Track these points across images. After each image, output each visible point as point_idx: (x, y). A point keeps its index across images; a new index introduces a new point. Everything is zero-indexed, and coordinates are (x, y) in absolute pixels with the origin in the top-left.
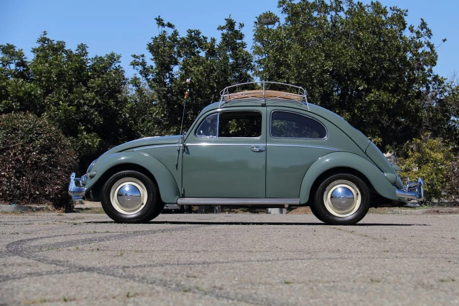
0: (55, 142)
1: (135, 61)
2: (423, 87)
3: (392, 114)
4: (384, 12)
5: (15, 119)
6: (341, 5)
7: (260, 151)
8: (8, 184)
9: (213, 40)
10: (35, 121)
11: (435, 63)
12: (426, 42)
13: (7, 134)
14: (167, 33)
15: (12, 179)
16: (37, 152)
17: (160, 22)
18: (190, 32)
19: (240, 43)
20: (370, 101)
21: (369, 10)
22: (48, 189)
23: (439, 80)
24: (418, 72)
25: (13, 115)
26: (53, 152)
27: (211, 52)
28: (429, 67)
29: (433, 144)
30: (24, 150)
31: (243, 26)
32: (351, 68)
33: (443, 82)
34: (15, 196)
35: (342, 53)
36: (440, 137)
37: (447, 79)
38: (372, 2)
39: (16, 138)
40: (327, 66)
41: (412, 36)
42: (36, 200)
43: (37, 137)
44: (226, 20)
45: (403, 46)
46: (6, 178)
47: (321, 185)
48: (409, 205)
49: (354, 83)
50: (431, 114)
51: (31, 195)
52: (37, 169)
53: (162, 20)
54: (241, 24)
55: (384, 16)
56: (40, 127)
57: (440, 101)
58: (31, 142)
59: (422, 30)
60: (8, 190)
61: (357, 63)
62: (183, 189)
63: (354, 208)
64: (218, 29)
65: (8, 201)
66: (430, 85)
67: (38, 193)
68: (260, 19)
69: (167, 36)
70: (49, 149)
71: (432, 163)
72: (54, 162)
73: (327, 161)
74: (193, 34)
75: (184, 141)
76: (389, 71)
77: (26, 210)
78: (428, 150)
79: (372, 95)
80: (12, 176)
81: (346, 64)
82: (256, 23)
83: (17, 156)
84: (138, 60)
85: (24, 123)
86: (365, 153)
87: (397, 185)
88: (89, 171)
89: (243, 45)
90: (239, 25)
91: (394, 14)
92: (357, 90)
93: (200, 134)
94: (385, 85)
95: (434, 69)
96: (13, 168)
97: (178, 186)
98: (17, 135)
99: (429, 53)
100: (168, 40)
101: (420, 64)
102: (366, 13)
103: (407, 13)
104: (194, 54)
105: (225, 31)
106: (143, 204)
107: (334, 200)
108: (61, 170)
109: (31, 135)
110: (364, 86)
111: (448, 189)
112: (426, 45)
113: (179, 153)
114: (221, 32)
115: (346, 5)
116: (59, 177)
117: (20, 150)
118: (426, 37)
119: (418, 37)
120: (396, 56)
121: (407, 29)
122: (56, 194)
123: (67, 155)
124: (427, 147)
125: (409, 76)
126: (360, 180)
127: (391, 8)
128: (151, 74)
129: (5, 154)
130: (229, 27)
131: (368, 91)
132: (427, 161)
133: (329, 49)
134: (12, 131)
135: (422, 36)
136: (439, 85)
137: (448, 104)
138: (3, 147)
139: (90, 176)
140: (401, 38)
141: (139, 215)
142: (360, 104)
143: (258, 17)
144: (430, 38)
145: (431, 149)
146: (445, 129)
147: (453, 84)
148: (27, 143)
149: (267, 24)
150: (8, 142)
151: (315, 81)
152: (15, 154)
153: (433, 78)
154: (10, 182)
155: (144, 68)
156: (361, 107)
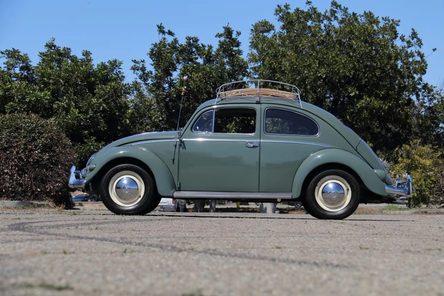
0: (57, 141)
1: (135, 65)
2: (413, 95)
3: (383, 120)
4: (377, 22)
5: (18, 118)
6: (336, 15)
7: (254, 147)
8: (11, 181)
9: (211, 47)
10: (38, 121)
11: (425, 72)
12: (417, 51)
13: (10, 133)
14: (166, 40)
15: (14, 176)
16: (39, 151)
17: (161, 29)
18: (189, 39)
19: (237, 50)
20: (361, 107)
21: (362, 20)
22: (49, 187)
23: (428, 88)
24: (408, 80)
25: (16, 114)
26: (54, 151)
27: (209, 59)
28: (419, 75)
29: (422, 151)
30: (26, 148)
31: (240, 34)
32: (344, 75)
33: (432, 91)
34: (17, 193)
35: (335, 60)
36: (429, 143)
37: (436, 87)
38: (365, 12)
39: (19, 137)
40: (320, 73)
41: (403, 45)
42: (37, 197)
43: (39, 136)
44: (224, 28)
45: (394, 55)
46: (9, 175)
47: (313, 180)
48: (397, 201)
49: (346, 90)
50: (420, 121)
51: (33, 192)
52: (38, 167)
53: (163, 28)
54: (238, 33)
55: (376, 25)
56: (42, 126)
57: (430, 108)
58: (34, 141)
59: (413, 39)
60: (11, 187)
61: (350, 71)
62: (179, 183)
63: (345, 203)
64: (216, 36)
65: (11, 197)
66: (419, 93)
67: (39, 190)
68: (256, 27)
69: (167, 43)
70: (50, 148)
71: (421, 169)
72: (56, 161)
73: (319, 157)
74: (191, 41)
75: (181, 136)
76: (380, 79)
77: (28, 206)
78: (417, 157)
79: (363, 101)
80: (15, 174)
81: (339, 72)
82: (252, 30)
83: (20, 154)
84: (137, 65)
85: (27, 123)
86: (356, 150)
87: (386, 181)
88: (89, 165)
89: (240, 52)
90: (236, 33)
91: (386, 24)
92: (349, 97)
93: (196, 129)
94: (376, 93)
95: (423, 77)
96: (16, 165)
97: (175, 180)
98: (19, 134)
99: (419, 62)
100: (168, 46)
101: (410, 72)
102: (358, 23)
103: (399, 23)
104: (191, 60)
105: (222, 39)
106: (140, 197)
107: (325, 195)
108: (61, 168)
109: (32, 134)
110: (355, 93)
111: (436, 191)
112: (416, 54)
113: (176, 148)
114: (218, 39)
115: (341, 14)
116: (59, 175)
117: (23, 148)
118: (416, 46)
119: (409, 47)
120: (387, 64)
121: (398, 38)
122: (57, 192)
123: (68, 154)
124: (417, 154)
125: (400, 84)
126: (351, 176)
127: (383, 18)
128: (150, 79)
129: (8, 152)
130: (226, 35)
131: (359, 97)
132: (416, 167)
133: (323, 57)
134: (15, 131)
135: (412, 45)
136: (429, 93)
137: (437, 111)
138: (6, 146)
139: (90, 169)
140: (393, 47)
141: (137, 207)
142: (352, 110)
143: (254, 25)
144: (420, 47)
145: (421, 156)
146: (434, 136)
147: (442, 91)
148: (29, 142)
149: (263, 32)
150: (11, 141)
151: (309, 87)
152: (18, 153)
153: (423, 86)
154: (13, 179)
155: (144, 73)
156: (353, 113)
